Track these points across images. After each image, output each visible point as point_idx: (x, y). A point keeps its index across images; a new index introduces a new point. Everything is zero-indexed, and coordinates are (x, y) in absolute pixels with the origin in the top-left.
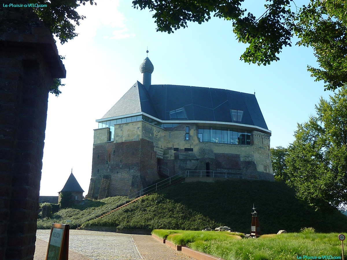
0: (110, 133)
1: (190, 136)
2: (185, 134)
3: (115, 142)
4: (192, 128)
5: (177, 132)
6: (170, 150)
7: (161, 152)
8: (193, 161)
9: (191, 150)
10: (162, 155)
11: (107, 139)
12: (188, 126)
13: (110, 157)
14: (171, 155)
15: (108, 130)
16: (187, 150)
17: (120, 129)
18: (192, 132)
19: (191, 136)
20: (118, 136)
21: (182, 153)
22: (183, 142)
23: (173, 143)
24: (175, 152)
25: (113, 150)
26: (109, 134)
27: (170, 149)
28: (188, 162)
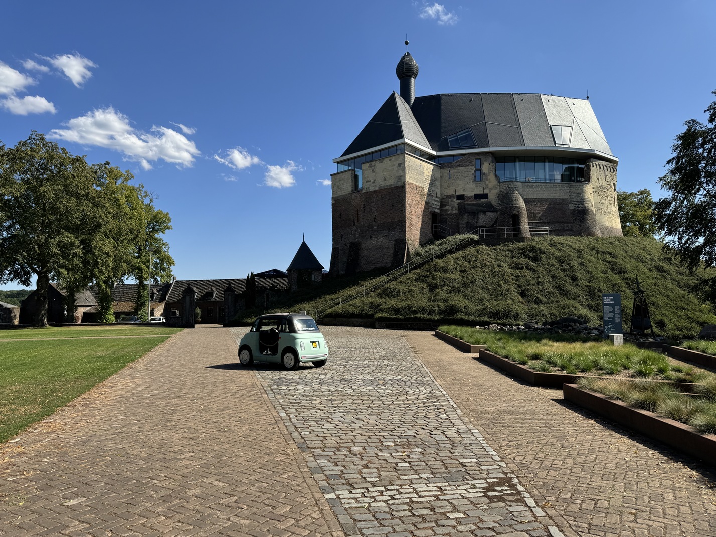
0: (356, 177)
1: (482, 174)
2: (475, 172)
3: (364, 191)
4: (486, 161)
5: (461, 168)
6: (450, 199)
7: (436, 203)
8: (489, 214)
9: (485, 196)
10: (438, 207)
11: (352, 187)
12: (479, 158)
13: (358, 215)
14: (453, 207)
15: (352, 174)
16: (477, 196)
17: (371, 171)
18: (486, 167)
19: (484, 174)
20: (369, 182)
21: (469, 202)
22: (472, 185)
23: (454, 187)
24: (459, 201)
25: (363, 203)
26: (354, 179)
27: (451, 196)
28: (481, 216)
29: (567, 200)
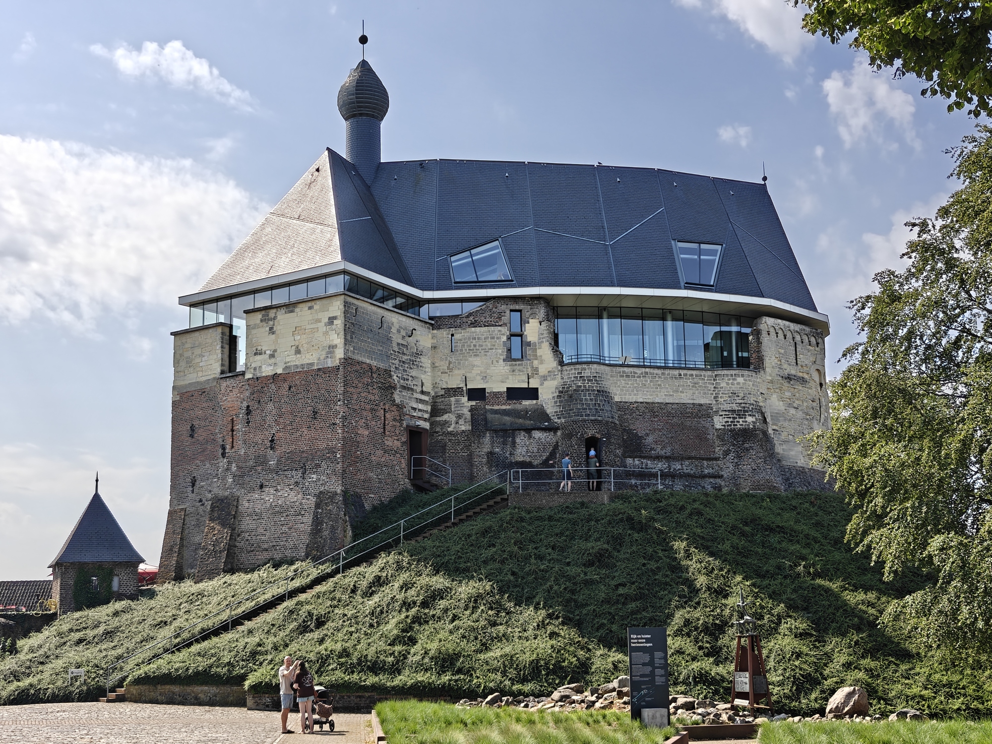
0: (232, 341)
1: (524, 344)
2: (509, 339)
3: (248, 376)
4: (534, 316)
5: (478, 329)
6: (453, 399)
7: (421, 406)
8: (537, 434)
9: (533, 393)
10: (426, 416)
11: (222, 365)
12: (517, 307)
13: (233, 431)
14: (459, 417)
15: (223, 333)
16: (514, 394)
17: (268, 329)
18: (534, 330)
19: (529, 344)
20: (261, 354)
21: (496, 407)
22: (502, 368)
23: (462, 372)
24: (474, 403)
25: (245, 404)
26: (227, 347)
27: (456, 391)
28: (521, 439)
29: (709, 406)
